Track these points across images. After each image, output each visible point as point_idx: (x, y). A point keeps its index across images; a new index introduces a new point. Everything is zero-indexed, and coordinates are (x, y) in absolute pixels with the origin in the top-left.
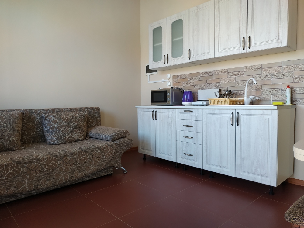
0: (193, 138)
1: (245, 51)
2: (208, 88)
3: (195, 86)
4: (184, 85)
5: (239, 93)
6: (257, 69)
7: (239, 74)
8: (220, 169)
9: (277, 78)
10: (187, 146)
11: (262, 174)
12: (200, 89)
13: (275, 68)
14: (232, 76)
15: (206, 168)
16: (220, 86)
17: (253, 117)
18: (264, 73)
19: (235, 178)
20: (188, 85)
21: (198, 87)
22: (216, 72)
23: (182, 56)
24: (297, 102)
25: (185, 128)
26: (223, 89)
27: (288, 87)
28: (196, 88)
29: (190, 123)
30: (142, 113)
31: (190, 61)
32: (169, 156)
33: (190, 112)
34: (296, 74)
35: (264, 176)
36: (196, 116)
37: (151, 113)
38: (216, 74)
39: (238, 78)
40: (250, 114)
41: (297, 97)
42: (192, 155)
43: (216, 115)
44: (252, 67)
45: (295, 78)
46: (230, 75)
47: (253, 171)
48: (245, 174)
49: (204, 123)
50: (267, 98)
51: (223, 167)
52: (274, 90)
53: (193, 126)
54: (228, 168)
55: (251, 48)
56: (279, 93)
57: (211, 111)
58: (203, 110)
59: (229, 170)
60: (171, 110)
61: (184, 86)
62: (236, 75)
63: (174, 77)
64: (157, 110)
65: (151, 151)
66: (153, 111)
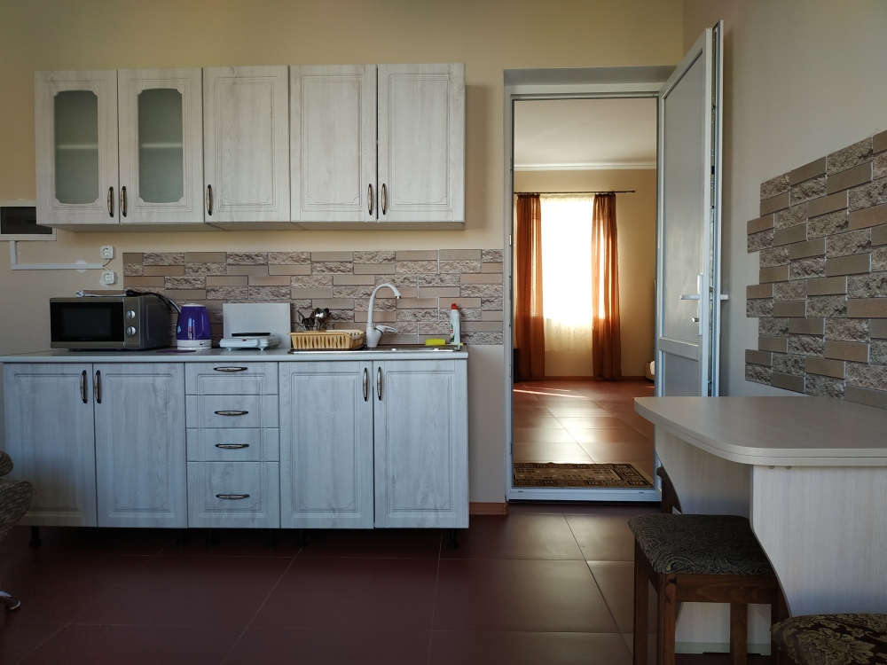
0: (247, 446)
1: (372, 218)
2: (255, 301)
3: (208, 291)
4: (169, 285)
5: (343, 316)
6: (384, 262)
7: (342, 268)
8: (333, 516)
9: (428, 285)
10: (228, 473)
11: (438, 506)
12: (227, 301)
13: (424, 263)
14: (323, 271)
15: (292, 521)
16: (290, 294)
17: (413, 376)
18: (401, 271)
19: (376, 530)
20: (186, 286)
21: (219, 295)
22: (275, 256)
23: (182, 201)
24: (468, 338)
25: (219, 421)
26: (298, 304)
27: (454, 306)
28: (211, 296)
29: (238, 403)
30: (25, 381)
31: (209, 219)
32: (159, 515)
33: (239, 372)
34: (466, 280)
35: (442, 510)
36: (257, 383)
37: (78, 380)
38: (276, 262)
39: (341, 278)
40: (408, 372)
41: (470, 328)
42: (247, 496)
43: (319, 378)
44: (374, 255)
45: (463, 287)
46: (318, 269)
47: (419, 504)
48: (400, 515)
49: (283, 400)
50: (409, 329)
51: (341, 510)
52: (423, 312)
53: (247, 412)
54: (354, 511)
55: (388, 212)
56: (433, 319)
57: (306, 366)
58: (280, 364)
59: (358, 516)
60: (162, 368)
61: (167, 289)
62: (333, 271)
63: (128, 258)
64: (104, 369)
65: (76, 510)
66: (84, 373)
